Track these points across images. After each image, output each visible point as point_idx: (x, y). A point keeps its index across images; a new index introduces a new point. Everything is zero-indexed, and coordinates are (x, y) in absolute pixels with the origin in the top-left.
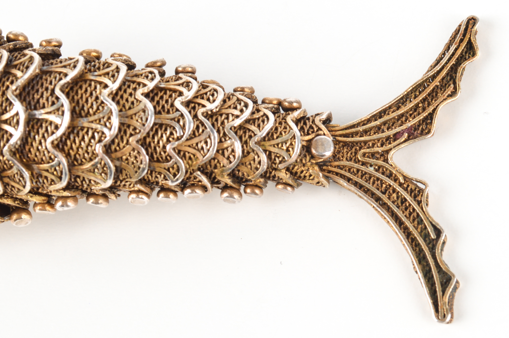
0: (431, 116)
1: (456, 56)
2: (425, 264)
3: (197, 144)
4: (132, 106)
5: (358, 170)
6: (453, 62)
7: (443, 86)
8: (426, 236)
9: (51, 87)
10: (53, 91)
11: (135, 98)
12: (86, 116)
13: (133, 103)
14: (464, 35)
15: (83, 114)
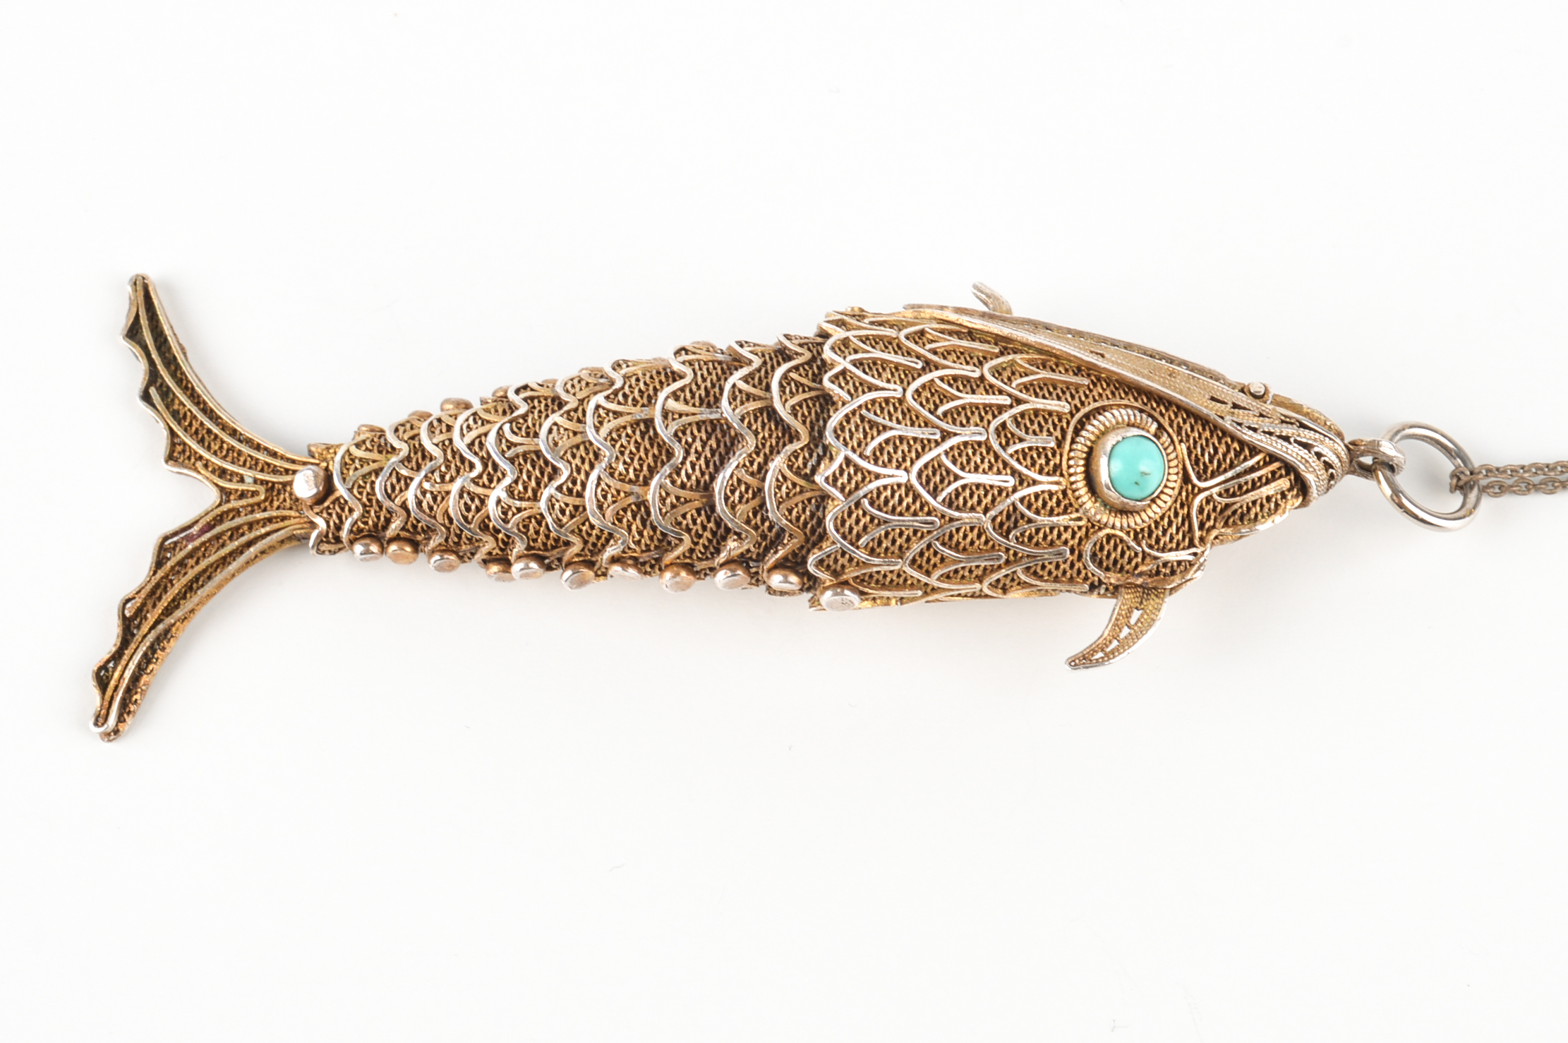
0: (159, 563)
1: (123, 662)
2: (167, 355)
3: (483, 424)
4: (575, 451)
5: (262, 471)
6: (128, 652)
7: (140, 612)
8: (165, 393)
9: (692, 457)
10: (687, 453)
11: (571, 464)
12: (638, 423)
13: (574, 456)
14: (112, 698)
15: (642, 426)
